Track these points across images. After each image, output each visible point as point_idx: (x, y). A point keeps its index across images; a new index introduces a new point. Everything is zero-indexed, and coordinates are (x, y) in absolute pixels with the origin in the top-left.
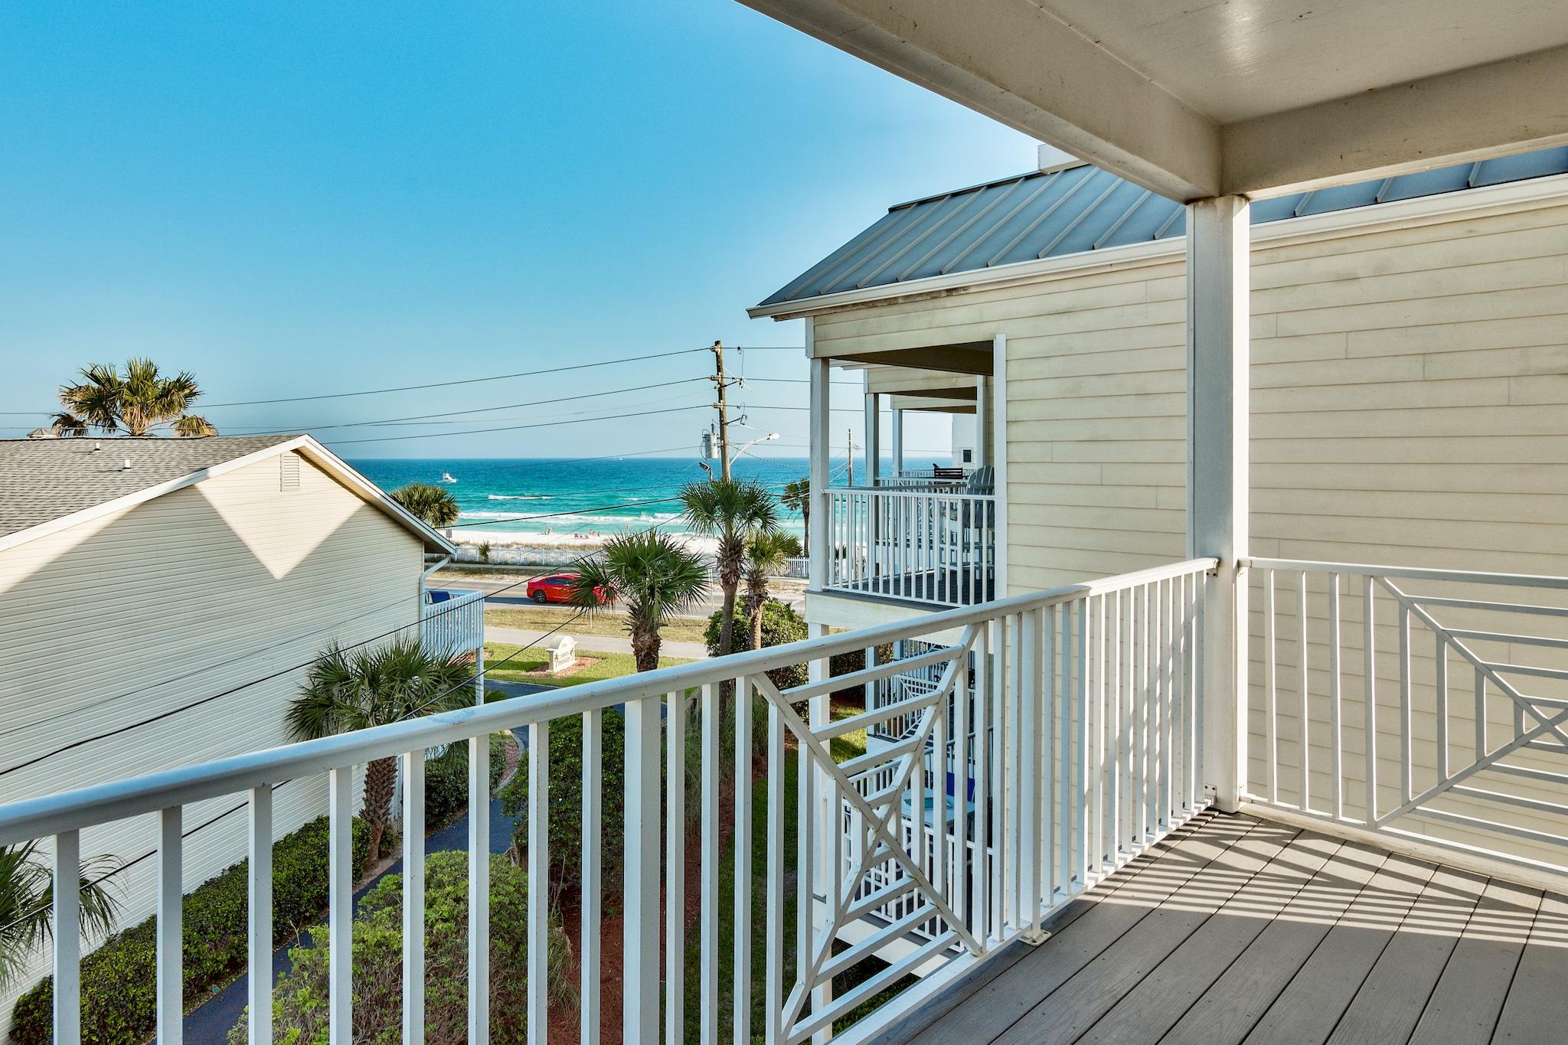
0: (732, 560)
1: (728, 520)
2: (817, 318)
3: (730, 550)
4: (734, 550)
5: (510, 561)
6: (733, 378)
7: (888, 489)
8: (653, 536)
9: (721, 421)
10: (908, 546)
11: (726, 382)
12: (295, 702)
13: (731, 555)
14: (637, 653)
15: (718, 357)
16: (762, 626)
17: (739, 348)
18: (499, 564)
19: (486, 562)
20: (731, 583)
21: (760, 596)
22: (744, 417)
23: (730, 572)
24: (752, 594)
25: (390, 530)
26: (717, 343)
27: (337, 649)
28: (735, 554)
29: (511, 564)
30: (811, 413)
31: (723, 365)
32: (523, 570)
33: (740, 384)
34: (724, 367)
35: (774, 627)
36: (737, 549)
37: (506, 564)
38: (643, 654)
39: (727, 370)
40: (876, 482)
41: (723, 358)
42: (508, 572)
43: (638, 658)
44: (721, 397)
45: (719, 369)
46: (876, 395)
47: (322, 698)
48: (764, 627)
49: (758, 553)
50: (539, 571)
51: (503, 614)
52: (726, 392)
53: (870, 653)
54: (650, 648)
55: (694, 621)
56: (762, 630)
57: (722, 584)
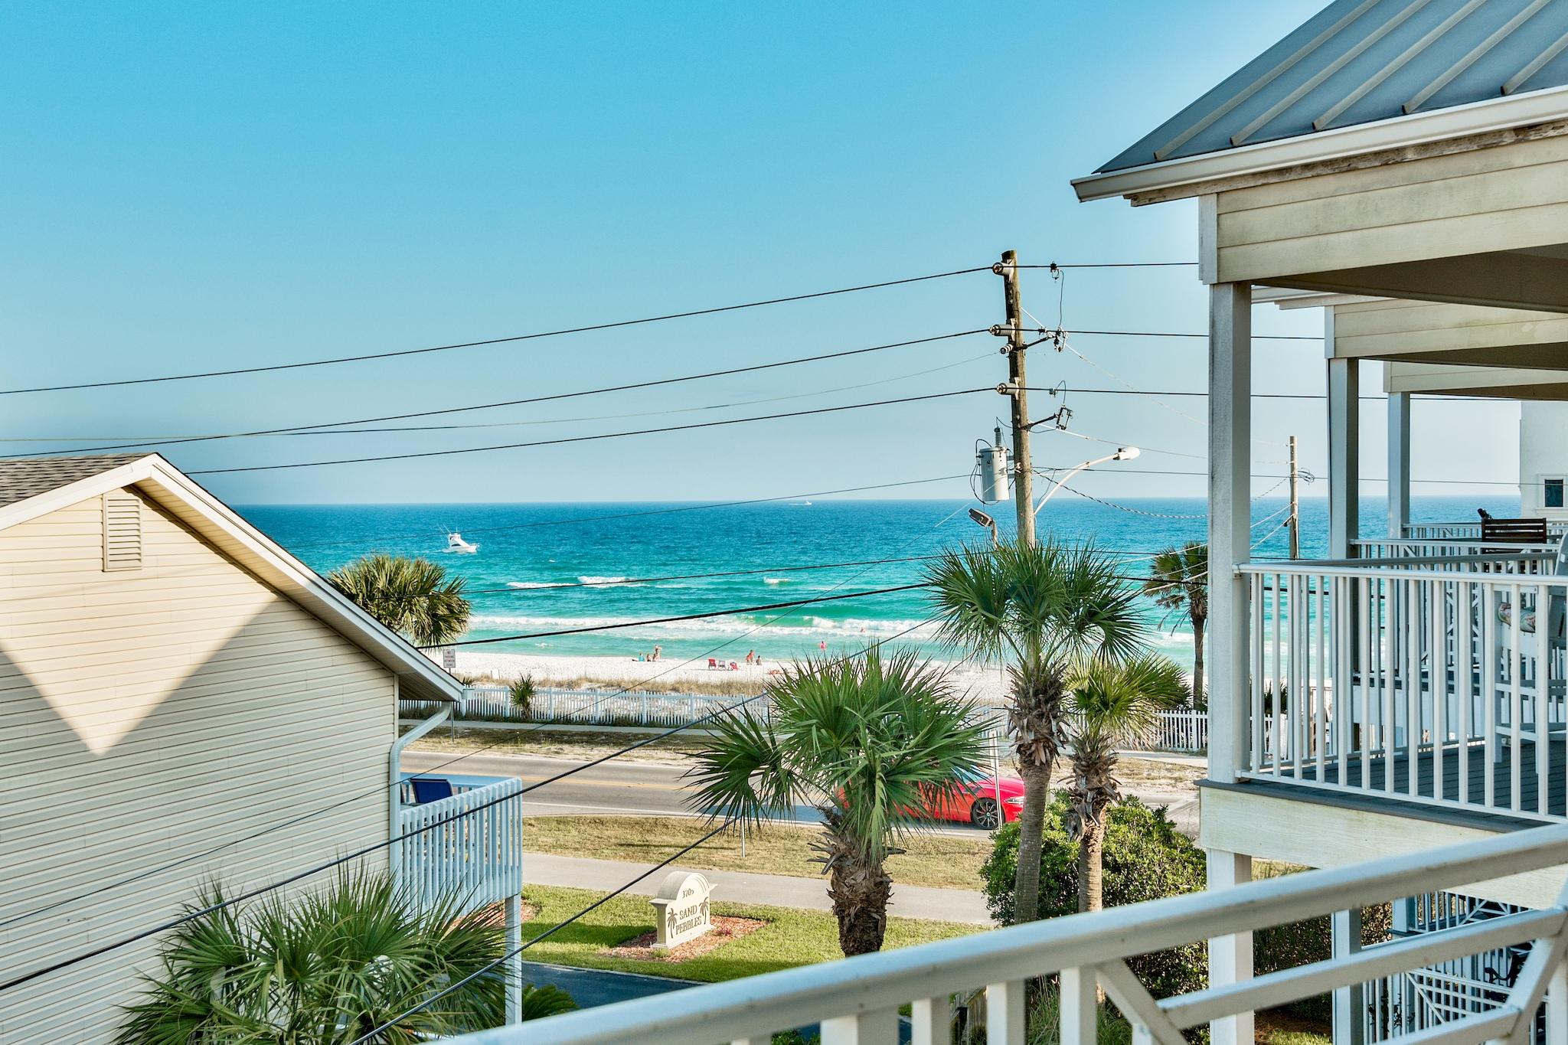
0: (1041, 716)
1: (1031, 631)
2: (1224, 198)
3: (1036, 694)
4: (1045, 692)
5: (575, 715)
6: (1041, 331)
7: (1378, 563)
8: (874, 660)
9: (1016, 422)
10: (1425, 687)
11: (1025, 338)
12: (133, 1010)
13: (1038, 704)
14: (840, 910)
15: (1009, 287)
16: (1104, 855)
17: (1053, 267)
18: (553, 722)
19: (525, 718)
20: (1037, 763)
21: (1100, 792)
22: (1065, 412)
23: (1036, 741)
24: (1082, 788)
25: (329, 651)
26: (1007, 256)
27: (219, 898)
28: (1047, 702)
29: (577, 723)
30: (1212, 402)
31: (1020, 302)
32: (602, 733)
33: (1056, 342)
34: (1022, 307)
35: (1130, 858)
36: (1051, 692)
37: (568, 721)
38: (853, 911)
39: (1030, 316)
40: (1353, 550)
41: (1020, 287)
42: (570, 739)
43: (842, 919)
44: (1014, 372)
45: (1011, 311)
46: (1353, 363)
47: (188, 1001)
48: (1109, 858)
49: (1095, 700)
50: (636, 737)
51: (561, 826)
52: (1029, 360)
53: (1341, 924)
54: (867, 899)
55: (959, 844)
56: (1105, 865)
57: (1019, 766)
